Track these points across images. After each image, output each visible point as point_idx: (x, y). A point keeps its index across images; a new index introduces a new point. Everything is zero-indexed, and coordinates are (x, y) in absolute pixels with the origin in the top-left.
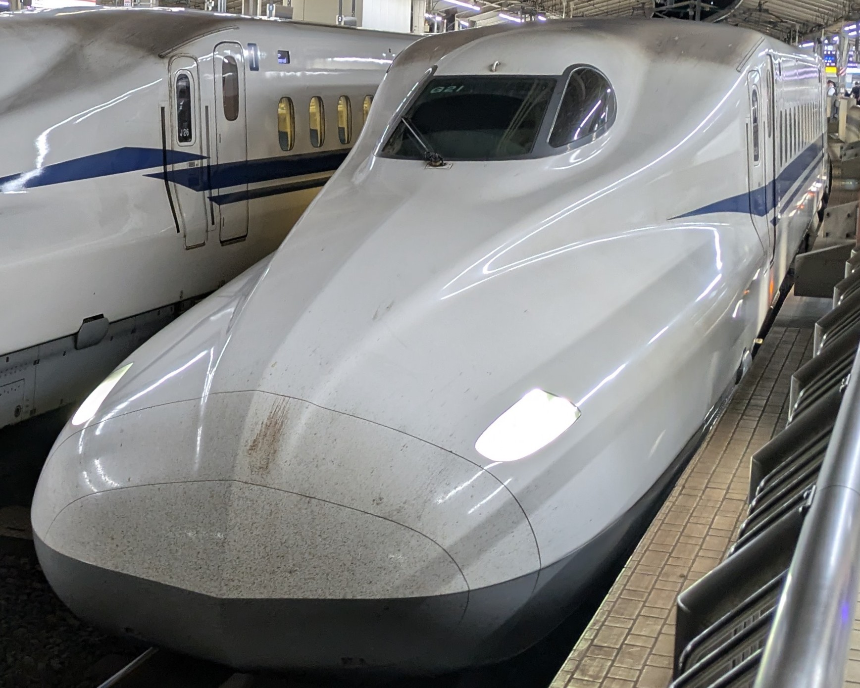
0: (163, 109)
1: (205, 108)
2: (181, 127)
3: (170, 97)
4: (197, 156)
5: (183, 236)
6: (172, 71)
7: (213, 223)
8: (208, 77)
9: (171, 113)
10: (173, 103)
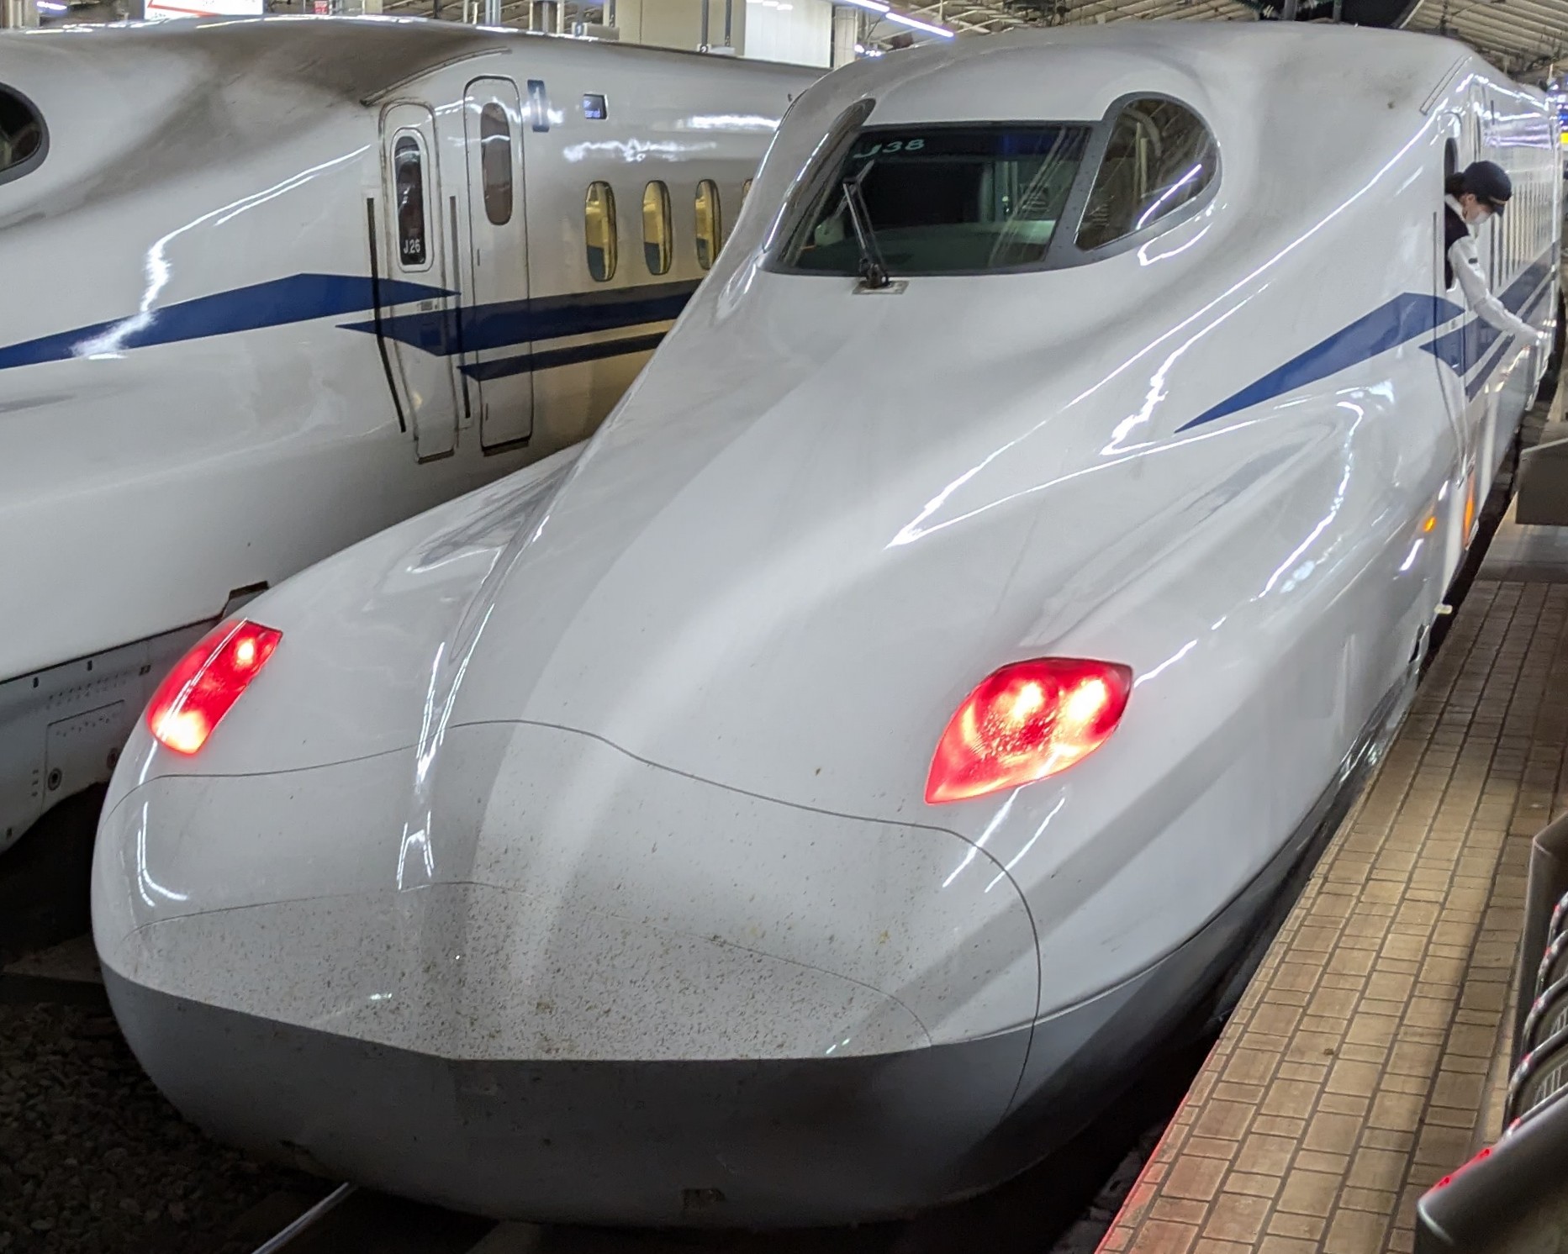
0: (370, 202)
1: (449, 201)
2: (404, 236)
3: (384, 180)
4: (436, 289)
5: (412, 438)
6: (387, 132)
7: (468, 415)
8: (453, 142)
9: (386, 210)
10: (389, 192)
